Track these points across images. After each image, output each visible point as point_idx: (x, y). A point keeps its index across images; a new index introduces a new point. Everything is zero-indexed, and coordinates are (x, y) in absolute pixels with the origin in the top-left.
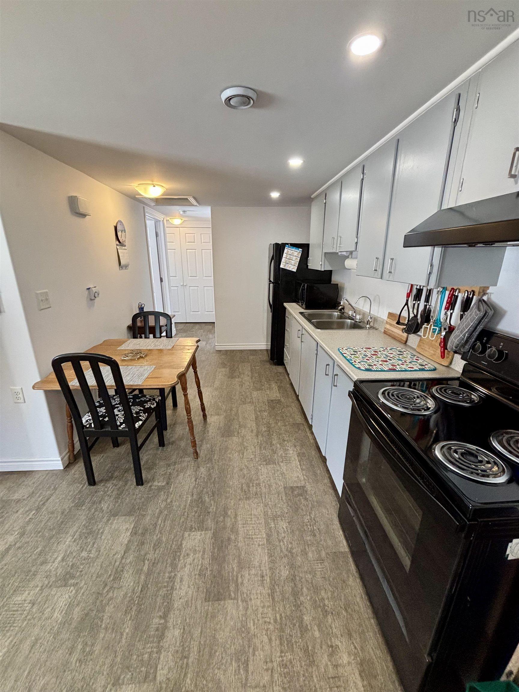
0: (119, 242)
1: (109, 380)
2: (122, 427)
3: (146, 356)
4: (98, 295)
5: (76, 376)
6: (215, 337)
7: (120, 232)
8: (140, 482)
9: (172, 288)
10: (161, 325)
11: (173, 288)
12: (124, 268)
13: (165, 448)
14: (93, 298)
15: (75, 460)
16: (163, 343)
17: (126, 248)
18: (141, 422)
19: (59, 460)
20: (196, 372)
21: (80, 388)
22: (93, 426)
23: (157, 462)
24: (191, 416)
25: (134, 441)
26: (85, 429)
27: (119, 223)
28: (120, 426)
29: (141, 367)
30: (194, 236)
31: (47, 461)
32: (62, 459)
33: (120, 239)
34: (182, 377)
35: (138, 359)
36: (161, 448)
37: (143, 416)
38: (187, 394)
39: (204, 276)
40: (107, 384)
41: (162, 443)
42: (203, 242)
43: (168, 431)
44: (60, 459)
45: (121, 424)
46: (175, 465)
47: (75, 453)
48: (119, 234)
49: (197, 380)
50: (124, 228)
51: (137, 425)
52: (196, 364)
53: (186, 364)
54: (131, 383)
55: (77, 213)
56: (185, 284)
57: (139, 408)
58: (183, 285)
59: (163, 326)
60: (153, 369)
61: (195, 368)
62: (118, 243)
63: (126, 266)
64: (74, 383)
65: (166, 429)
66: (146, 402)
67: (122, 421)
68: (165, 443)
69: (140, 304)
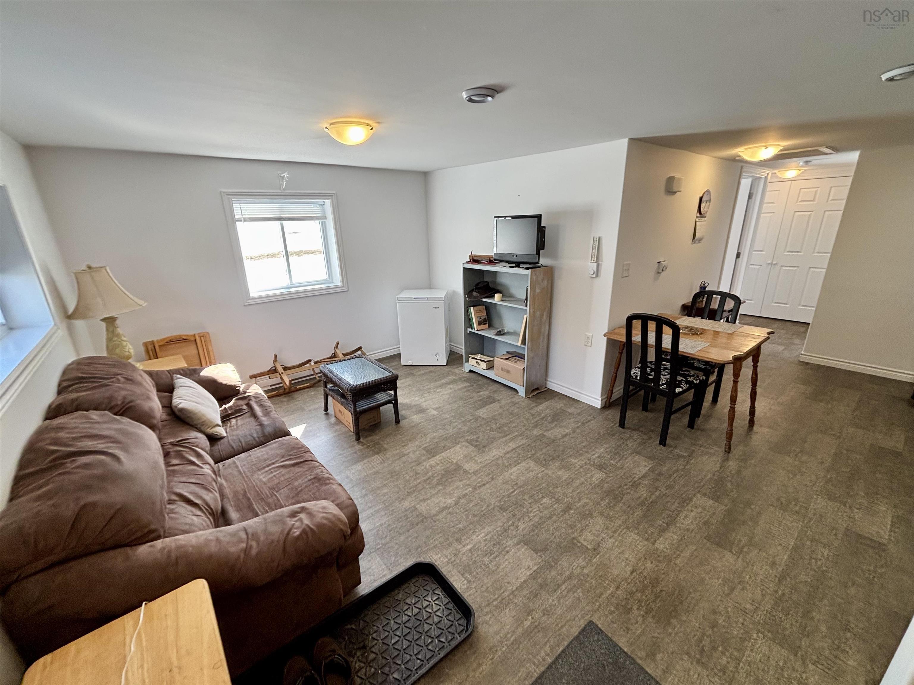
0: (700, 213)
1: (667, 343)
2: (663, 387)
3: (701, 334)
4: (666, 268)
5: (640, 333)
6: (803, 344)
7: (705, 202)
8: (663, 442)
9: (751, 266)
10: (725, 309)
11: (753, 266)
12: (697, 242)
13: (693, 430)
14: (660, 271)
15: (609, 407)
16: (721, 325)
17: (705, 219)
18: (681, 390)
19: (598, 400)
20: (755, 367)
21: (640, 344)
22: (638, 378)
23: (683, 437)
24: (736, 406)
25: (670, 405)
26: (631, 379)
27: (706, 193)
28: (661, 386)
29: (695, 341)
30: (816, 192)
31: (590, 396)
32: (602, 400)
33: (702, 210)
34: (738, 360)
35: (693, 334)
36: (688, 429)
37: (685, 386)
38: (738, 382)
39: (816, 250)
40: (663, 346)
41: (691, 425)
42: (833, 200)
43: (700, 419)
44: (600, 399)
45: (663, 384)
46: (700, 447)
47: (611, 400)
48: (703, 205)
49: (754, 376)
50: (710, 198)
51: (677, 390)
52: (758, 356)
53: (746, 349)
54: (684, 351)
55: (670, 192)
56: (774, 262)
57: (682, 378)
58: (772, 264)
59: (725, 311)
60: (707, 345)
61: (756, 361)
62: (698, 215)
63: (700, 240)
64: (637, 338)
65: (699, 417)
66: (690, 376)
67: (664, 382)
68: (695, 427)
69: (703, 283)
